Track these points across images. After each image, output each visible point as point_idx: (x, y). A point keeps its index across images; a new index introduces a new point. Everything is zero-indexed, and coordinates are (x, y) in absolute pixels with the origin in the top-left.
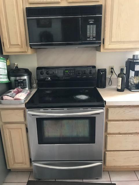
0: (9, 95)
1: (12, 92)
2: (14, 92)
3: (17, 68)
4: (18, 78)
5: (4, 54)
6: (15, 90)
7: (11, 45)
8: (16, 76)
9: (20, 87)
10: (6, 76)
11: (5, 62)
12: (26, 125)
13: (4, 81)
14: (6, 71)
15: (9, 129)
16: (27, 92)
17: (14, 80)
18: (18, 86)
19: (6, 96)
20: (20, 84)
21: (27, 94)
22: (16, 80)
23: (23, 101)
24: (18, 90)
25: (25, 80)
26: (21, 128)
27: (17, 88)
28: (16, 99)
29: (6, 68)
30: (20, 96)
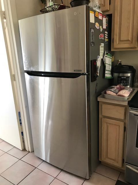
0: (113, 91)
1: (115, 88)
2: (117, 88)
3: (120, 65)
4: (121, 75)
5: (112, 50)
6: (117, 86)
7: (120, 41)
8: (119, 73)
9: (122, 84)
10: (110, 72)
11: (111, 58)
12: (125, 124)
13: (108, 76)
14: (111, 67)
15: (107, 123)
16: (130, 90)
17: (118, 77)
18: (121, 83)
19: (109, 91)
20: (122, 81)
21: (130, 92)
22: (119, 77)
23: (126, 98)
24: (121, 87)
25: (128, 77)
26: (119, 126)
27: (119, 85)
28: (119, 95)
29: (111, 64)
30: (124, 92)
